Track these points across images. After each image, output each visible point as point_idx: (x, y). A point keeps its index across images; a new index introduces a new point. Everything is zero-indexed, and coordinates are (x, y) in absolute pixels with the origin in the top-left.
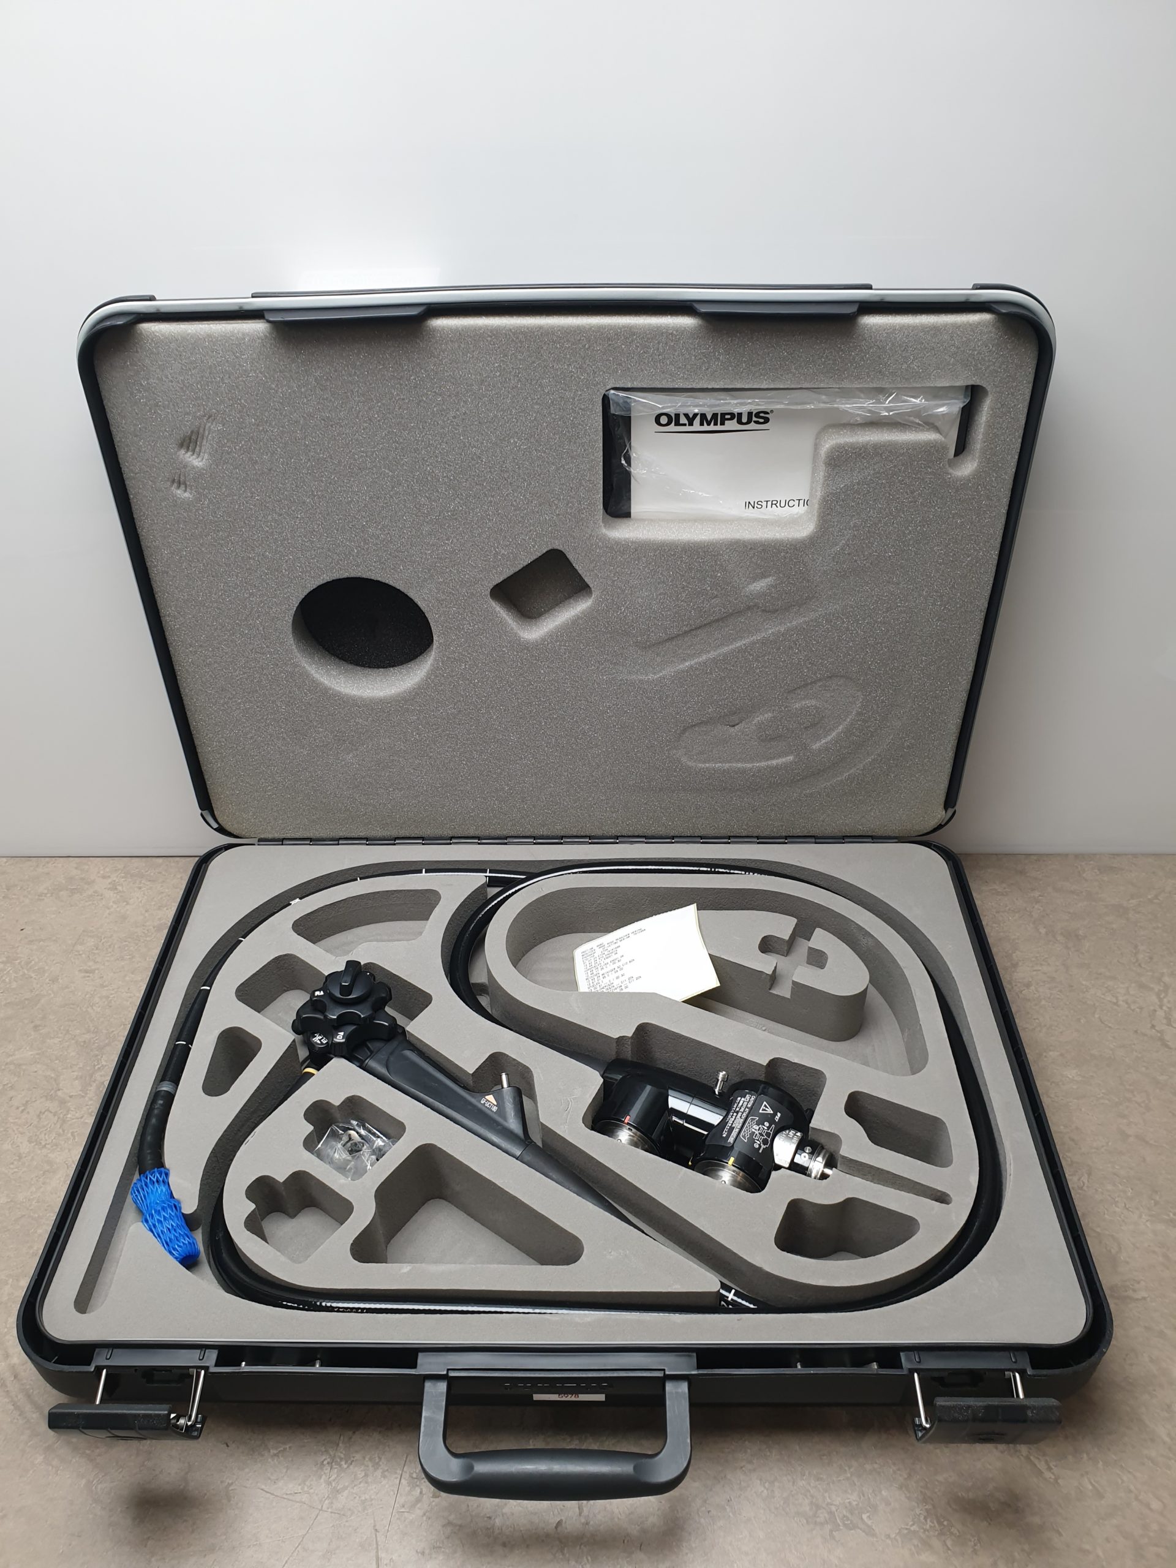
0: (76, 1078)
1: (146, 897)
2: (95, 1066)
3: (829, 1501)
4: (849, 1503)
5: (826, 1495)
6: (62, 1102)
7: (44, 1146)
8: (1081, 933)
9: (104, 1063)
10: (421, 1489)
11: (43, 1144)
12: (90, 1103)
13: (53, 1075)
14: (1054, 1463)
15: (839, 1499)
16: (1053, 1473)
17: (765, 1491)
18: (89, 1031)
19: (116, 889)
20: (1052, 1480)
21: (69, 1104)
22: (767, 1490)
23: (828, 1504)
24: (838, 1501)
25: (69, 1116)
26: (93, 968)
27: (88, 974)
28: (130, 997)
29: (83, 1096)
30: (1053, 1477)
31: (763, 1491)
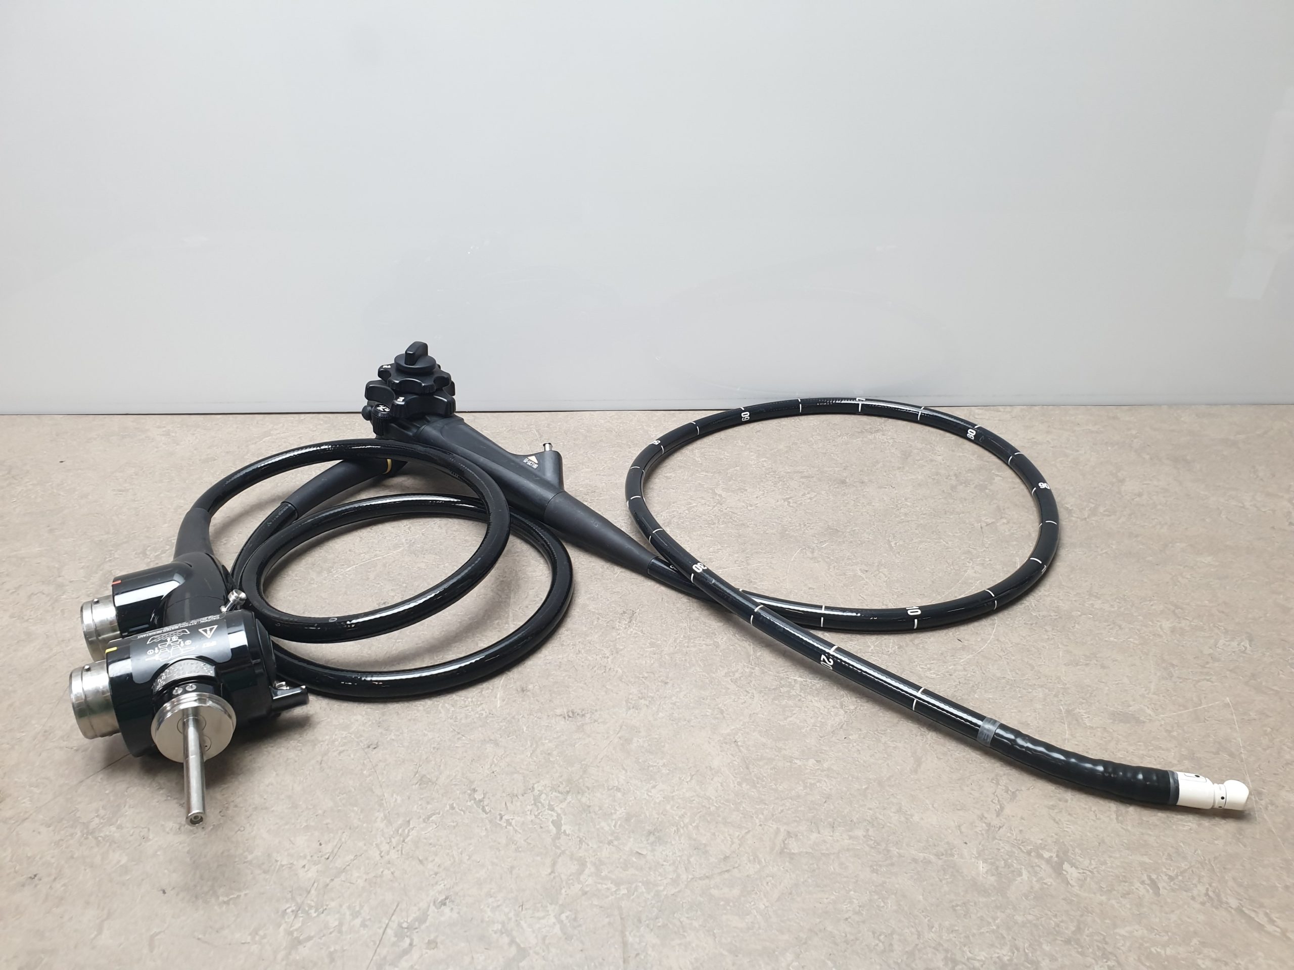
0: (82, 568)
1: (198, 440)
2: (106, 558)
3: (970, 955)
4: (998, 957)
5: (966, 949)
6: (61, 586)
7: (27, 620)
8: (1188, 458)
9: (116, 556)
10: (412, 940)
11: (26, 618)
12: (91, 586)
13: (56, 566)
14: (1277, 915)
15: (984, 953)
16: (1278, 927)
17: (881, 944)
18: (108, 533)
19: (169, 435)
20: (1278, 934)
21: (67, 587)
22: (883, 943)
23: (968, 959)
24: (982, 956)
25: (64, 596)
26: (128, 488)
27: (121, 493)
28: (161, 509)
29: (85, 582)
30: (1278, 930)
31: (877, 945)
